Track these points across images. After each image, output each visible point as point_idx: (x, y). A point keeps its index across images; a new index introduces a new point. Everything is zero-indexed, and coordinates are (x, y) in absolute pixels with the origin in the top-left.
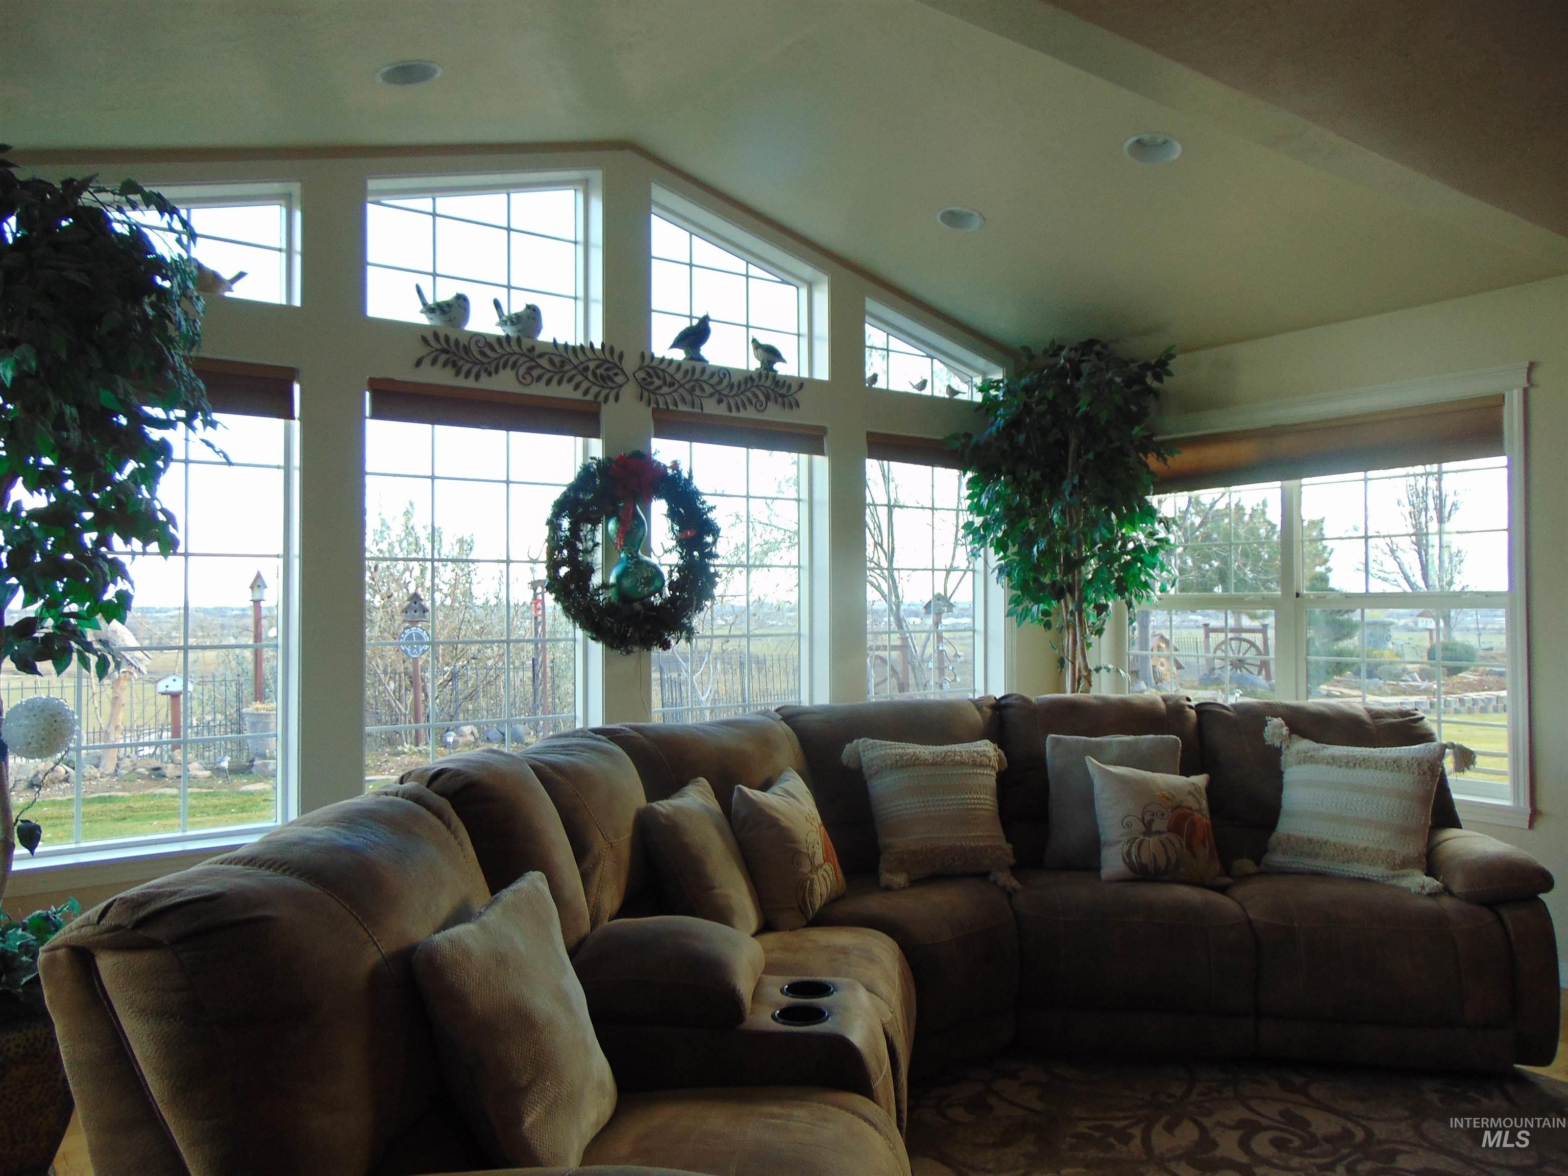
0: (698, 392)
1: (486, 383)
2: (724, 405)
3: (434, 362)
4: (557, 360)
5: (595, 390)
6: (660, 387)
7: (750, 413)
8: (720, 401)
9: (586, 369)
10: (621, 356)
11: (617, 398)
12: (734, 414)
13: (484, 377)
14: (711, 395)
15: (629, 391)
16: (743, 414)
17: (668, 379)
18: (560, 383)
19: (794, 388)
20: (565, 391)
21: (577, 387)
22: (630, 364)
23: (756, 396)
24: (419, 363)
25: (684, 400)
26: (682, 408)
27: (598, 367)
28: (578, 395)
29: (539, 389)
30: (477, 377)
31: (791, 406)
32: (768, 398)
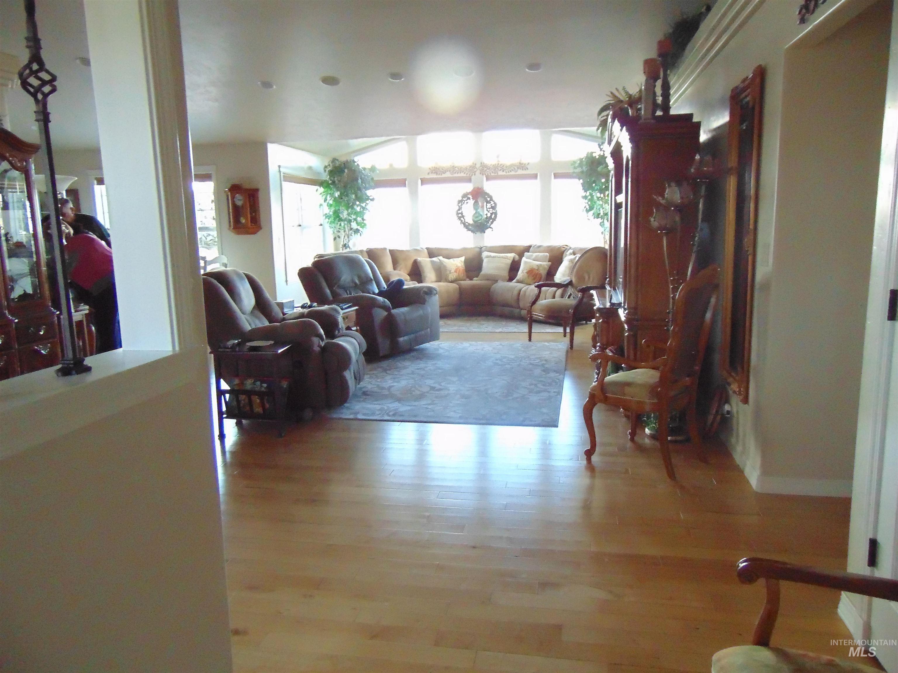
0: (497, 170)
1: (444, 176)
2: (505, 172)
3: (432, 173)
4: (459, 168)
5: (469, 173)
6: (486, 170)
7: (513, 173)
8: (503, 171)
9: (467, 169)
10: (476, 165)
11: (475, 174)
12: (508, 174)
13: (443, 174)
14: (500, 170)
15: (478, 173)
16: (511, 173)
17: (488, 167)
18: (460, 173)
19: (526, 165)
20: (462, 175)
21: (465, 173)
22: (478, 165)
23: (515, 169)
24: (428, 174)
25: (493, 172)
26: (492, 174)
27: (470, 167)
28: (465, 175)
29: (456, 175)
30: (441, 175)
31: (525, 170)
32: (518, 168)
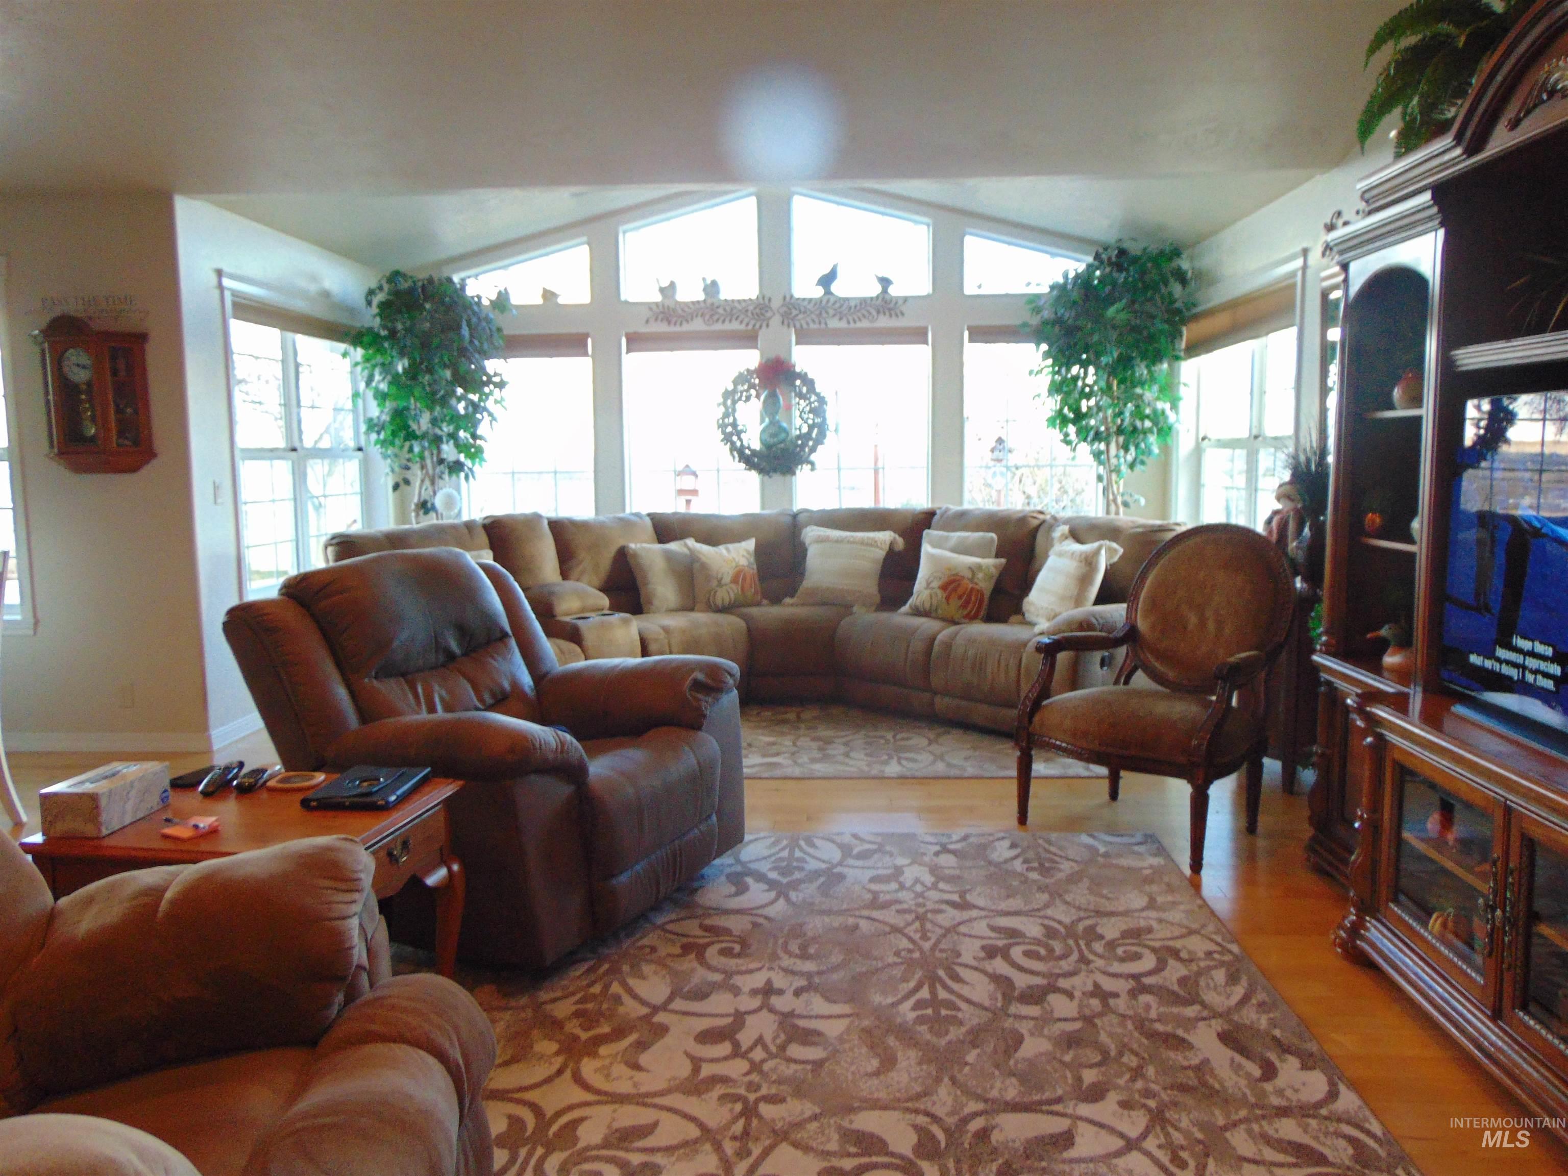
0: (824, 315)
1: (686, 327)
2: (845, 320)
3: (656, 320)
4: (728, 309)
5: (752, 322)
6: (797, 315)
7: (865, 324)
8: (841, 319)
9: (747, 311)
10: (770, 300)
11: (768, 326)
12: (852, 325)
13: (685, 323)
14: (834, 316)
15: (776, 321)
16: (859, 325)
17: (803, 309)
18: (730, 321)
19: (900, 302)
20: (735, 326)
21: (741, 322)
22: (776, 304)
23: (870, 313)
24: (647, 321)
25: (813, 321)
26: (812, 326)
27: (755, 308)
28: (742, 327)
29: (718, 327)
30: (681, 324)
31: (897, 316)
32: (878, 312)
